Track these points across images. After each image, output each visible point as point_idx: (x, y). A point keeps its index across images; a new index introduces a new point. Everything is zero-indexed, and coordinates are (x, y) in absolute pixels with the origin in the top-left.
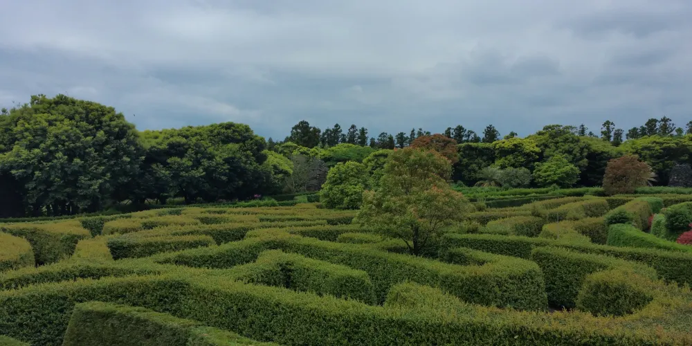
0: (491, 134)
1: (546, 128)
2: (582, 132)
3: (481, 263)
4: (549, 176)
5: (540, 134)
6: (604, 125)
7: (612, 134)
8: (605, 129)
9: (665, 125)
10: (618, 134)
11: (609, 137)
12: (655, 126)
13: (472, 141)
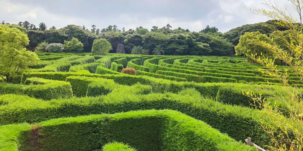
0: (43, 27)
1: (68, 26)
2: (84, 28)
3: (43, 83)
4: (70, 47)
5: (66, 28)
6: (92, 26)
7: (95, 31)
8: (92, 28)
9: (115, 28)
10: (98, 31)
11: (94, 32)
12: (111, 28)
13: (33, 29)
